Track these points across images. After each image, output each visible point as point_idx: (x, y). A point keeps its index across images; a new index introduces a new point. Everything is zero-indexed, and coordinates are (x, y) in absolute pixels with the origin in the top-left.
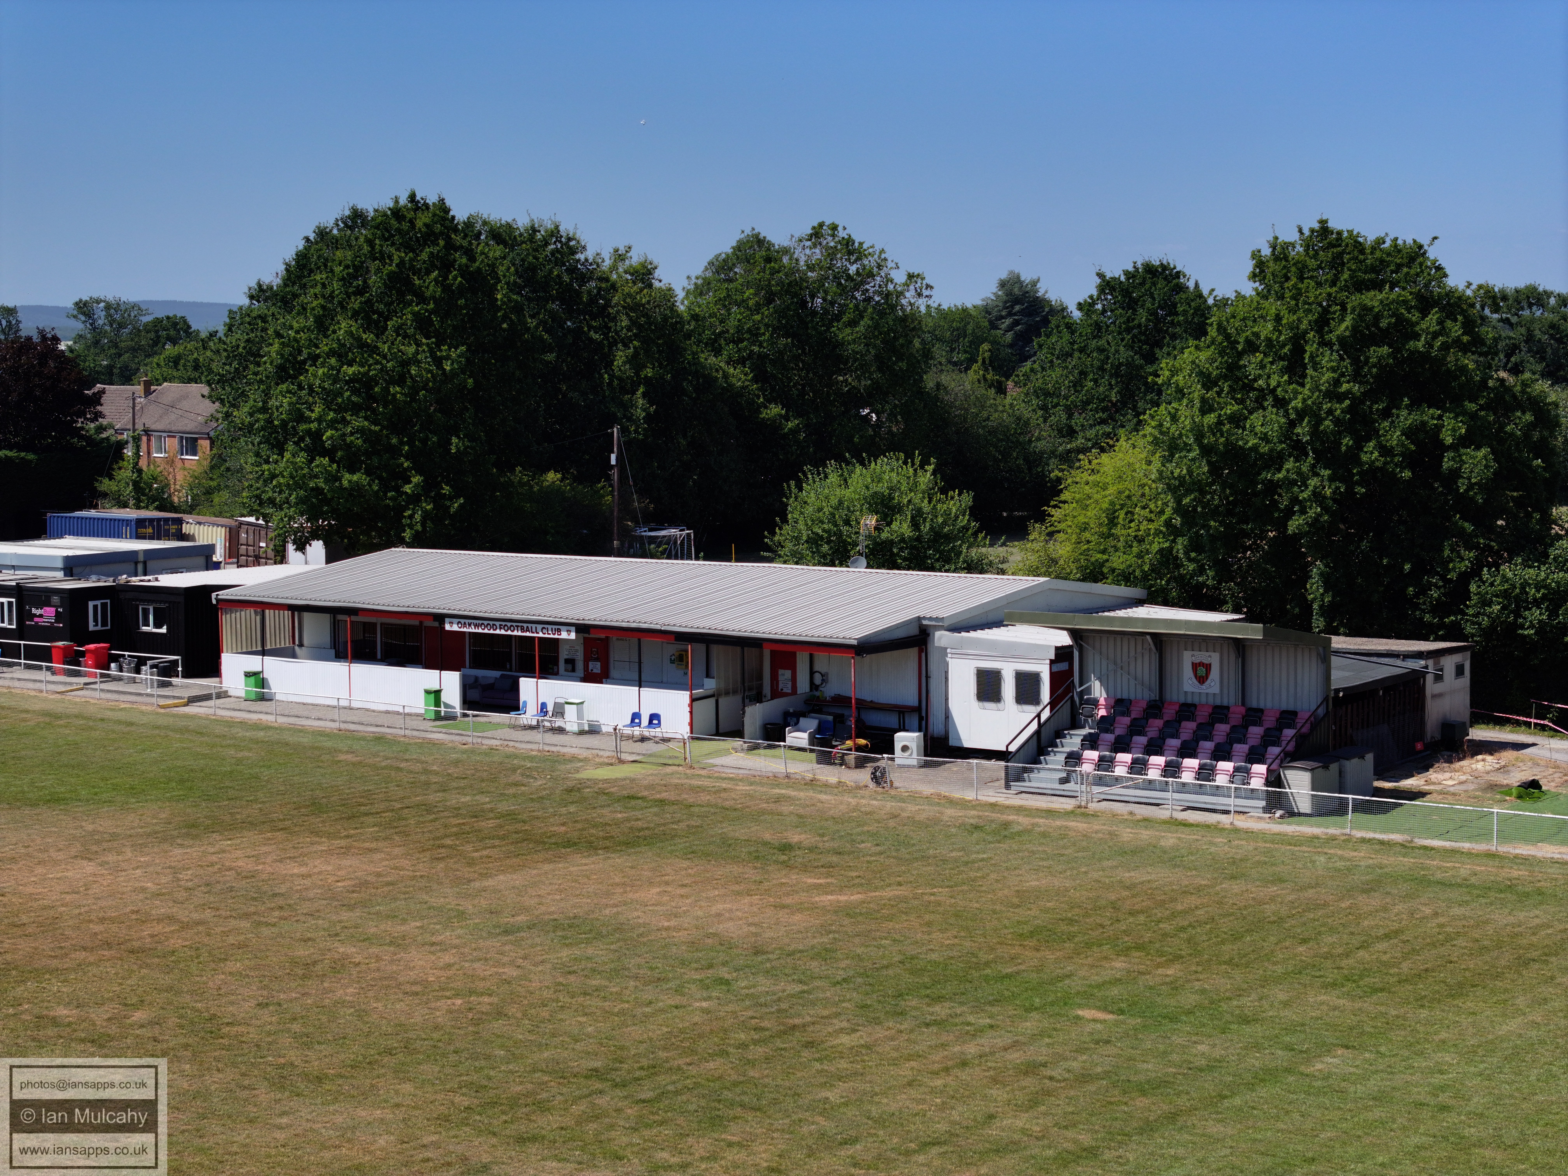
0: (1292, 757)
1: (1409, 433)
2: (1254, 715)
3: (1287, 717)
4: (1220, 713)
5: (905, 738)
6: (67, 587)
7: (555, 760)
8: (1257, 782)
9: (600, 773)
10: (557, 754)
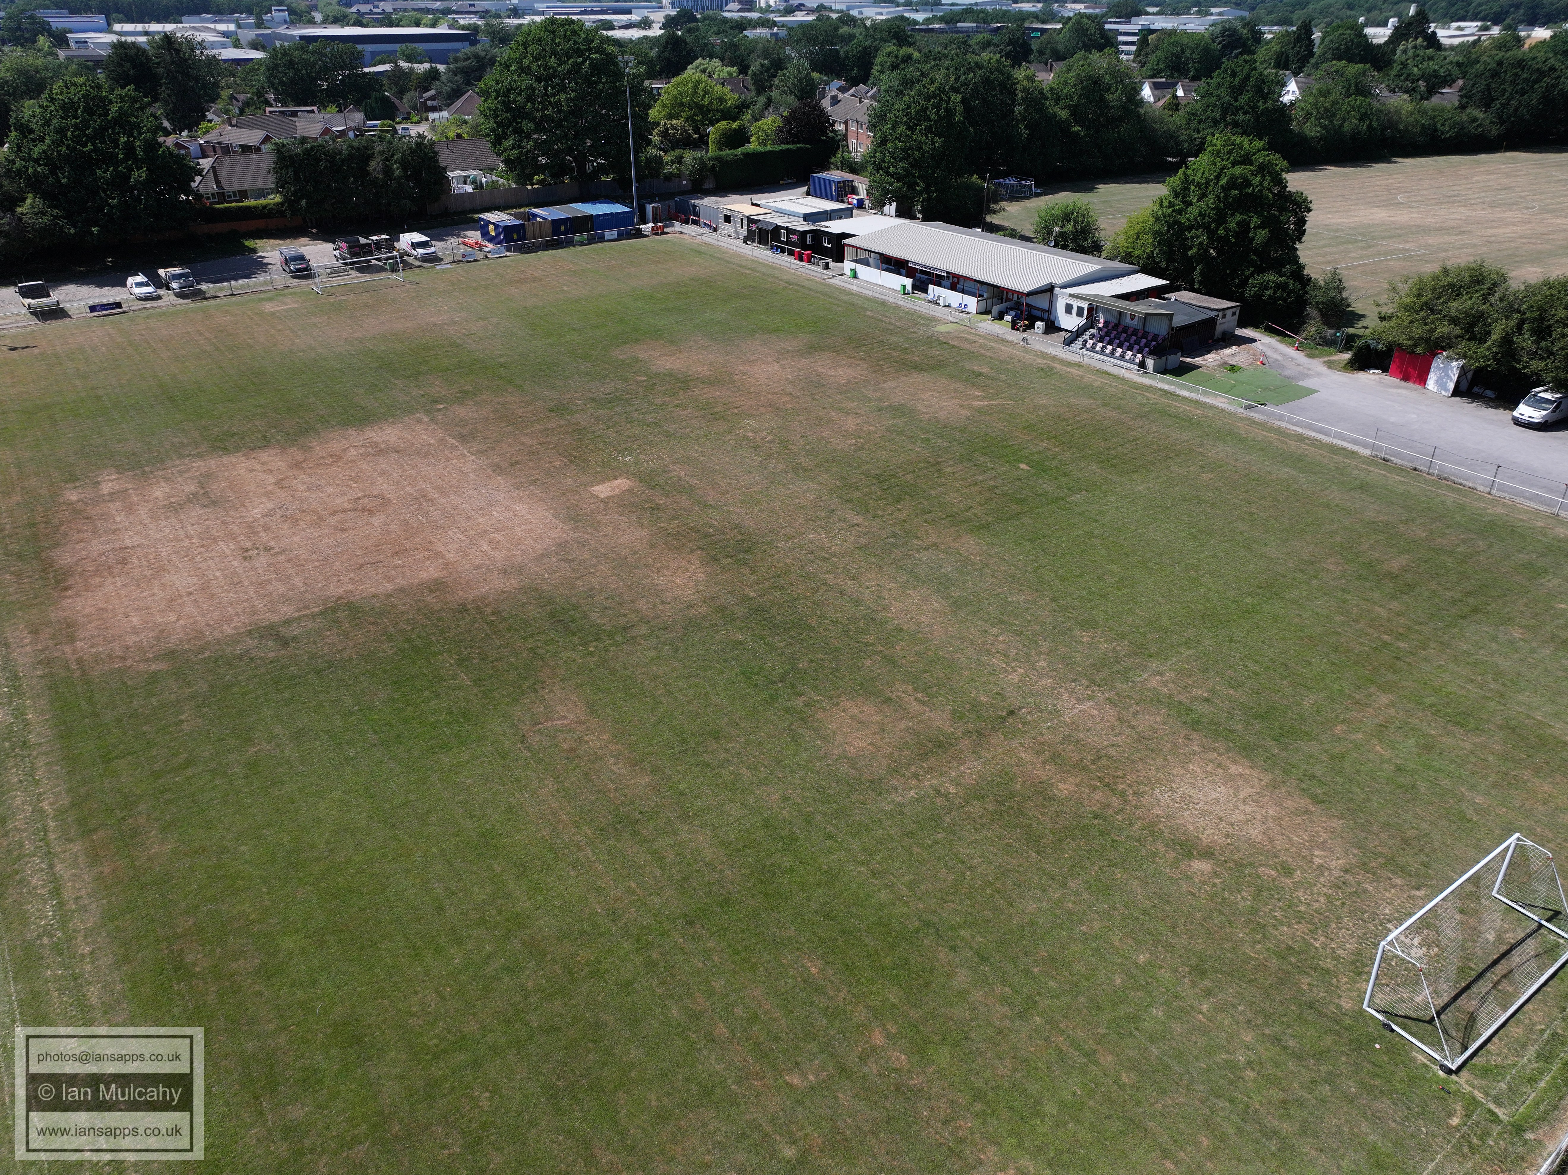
0: (1151, 353)
1: (1238, 224)
2: (1145, 335)
3: (1155, 337)
4: (1135, 332)
5: (1039, 324)
6: (801, 229)
7: (932, 320)
8: (1137, 360)
9: (942, 328)
10: (933, 317)
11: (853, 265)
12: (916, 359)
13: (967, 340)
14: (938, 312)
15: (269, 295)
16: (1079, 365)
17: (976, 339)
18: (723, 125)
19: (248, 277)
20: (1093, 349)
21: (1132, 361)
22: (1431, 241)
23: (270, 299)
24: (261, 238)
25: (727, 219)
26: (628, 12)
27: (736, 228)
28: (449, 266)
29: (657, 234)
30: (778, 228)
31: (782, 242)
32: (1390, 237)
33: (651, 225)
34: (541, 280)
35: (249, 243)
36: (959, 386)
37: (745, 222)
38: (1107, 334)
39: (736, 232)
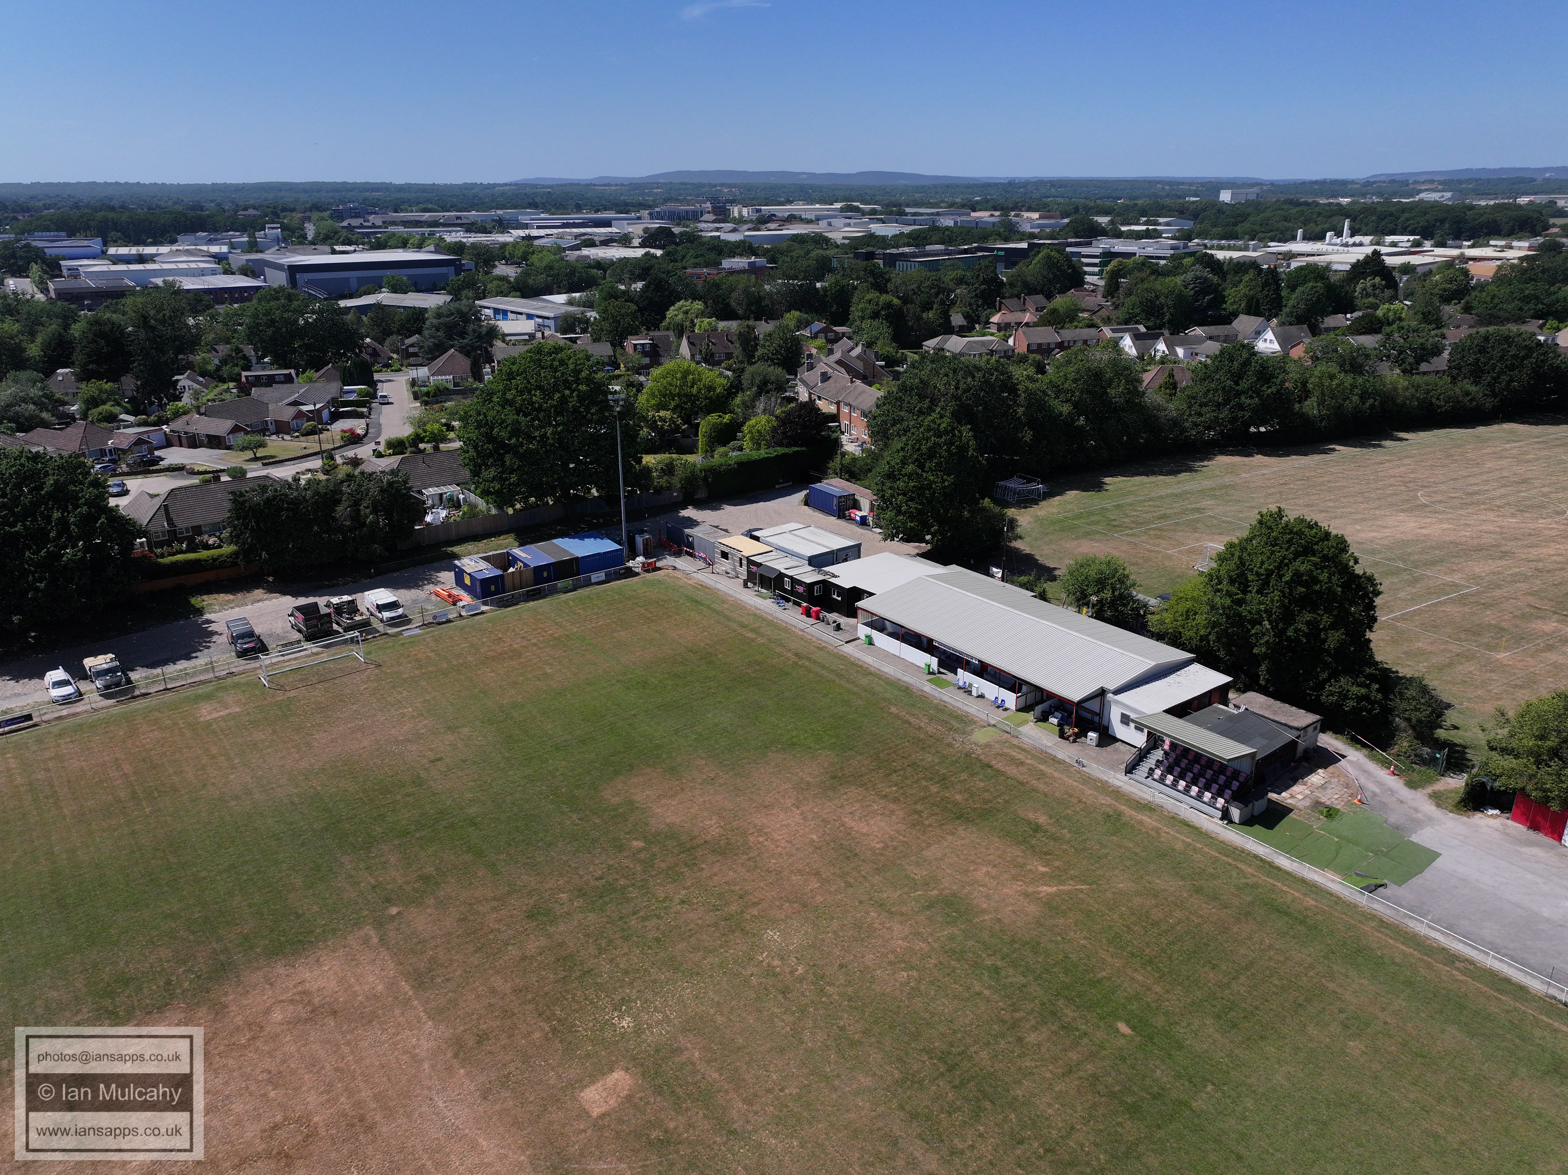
0: (1234, 797)
2: (1223, 769)
3: (1236, 774)
5: (1092, 735)
6: (808, 580)
7: (965, 721)
8: (1219, 805)
9: (980, 737)
10: (967, 715)
11: (868, 630)
12: (958, 797)
13: (1013, 761)
14: (972, 707)
15: (209, 688)
16: (1148, 808)
17: (1021, 757)
18: (713, 418)
19: (188, 658)
20: (1162, 780)
21: (1212, 805)
22: (1477, 570)
23: (208, 697)
24: (209, 592)
25: (725, 555)
26: (607, 223)
27: (735, 566)
28: (418, 631)
29: (648, 571)
30: (781, 576)
31: (785, 591)
32: (1434, 563)
33: (641, 559)
34: (520, 655)
35: (196, 601)
36: (1016, 852)
37: (744, 562)
38: (1177, 762)
39: (734, 570)
